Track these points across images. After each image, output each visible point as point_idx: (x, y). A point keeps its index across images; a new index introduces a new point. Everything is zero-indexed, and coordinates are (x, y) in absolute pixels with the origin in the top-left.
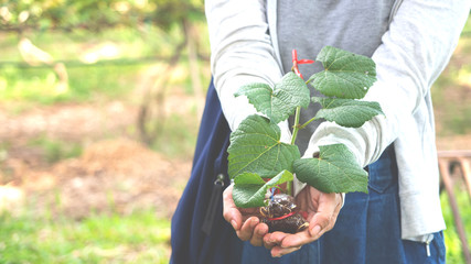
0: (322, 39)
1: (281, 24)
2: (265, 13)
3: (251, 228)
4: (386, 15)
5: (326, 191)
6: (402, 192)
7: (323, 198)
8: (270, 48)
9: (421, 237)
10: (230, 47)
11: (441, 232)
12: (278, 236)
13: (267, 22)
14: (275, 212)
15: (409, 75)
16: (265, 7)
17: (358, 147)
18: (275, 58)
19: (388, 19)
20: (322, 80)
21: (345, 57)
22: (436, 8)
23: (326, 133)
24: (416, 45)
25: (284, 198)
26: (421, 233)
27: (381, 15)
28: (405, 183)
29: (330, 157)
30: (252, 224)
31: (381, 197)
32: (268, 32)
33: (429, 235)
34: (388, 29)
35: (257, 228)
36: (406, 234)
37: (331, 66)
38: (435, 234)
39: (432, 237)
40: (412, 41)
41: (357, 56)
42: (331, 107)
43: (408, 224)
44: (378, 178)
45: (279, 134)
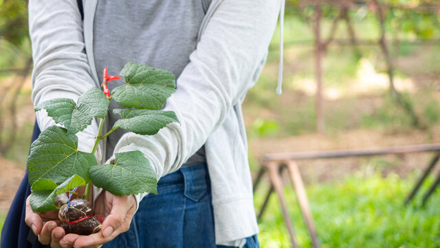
0: (136, 58)
1: (98, 43)
2: (83, 33)
3: (49, 232)
4: (194, 35)
5: (118, 194)
6: (215, 201)
7: (116, 201)
8: (86, 65)
9: (234, 242)
10: (47, 65)
11: (254, 237)
12: (71, 237)
13: (84, 42)
14: (71, 216)
15: (212, 89)
16: (82, 27)
17: (158, 155)
18: (91, 76)
19: (196, 39)
20: (122, 92)
21: (146, 71)
22: (239, 27)
23: (128, 142)
24: (220, 62)
25: (80, 202)
26: (233, 239)
27: (189, 35)
28: (217, 192)
29: (124, 163)
30: (49, 229)
31: (197, 205)
32: (84, 51)
33: (241, 240)
34: (196, 48)
35: (53, 231)
36: (219, 240)
37: (131, 80)
38: (248, 239)
39: (244, 242)
40: (216, 58)
41: (157, 70)
42: (129, 117)
43: (221, 230)
44: (193, 188)
45: (76, 144)
